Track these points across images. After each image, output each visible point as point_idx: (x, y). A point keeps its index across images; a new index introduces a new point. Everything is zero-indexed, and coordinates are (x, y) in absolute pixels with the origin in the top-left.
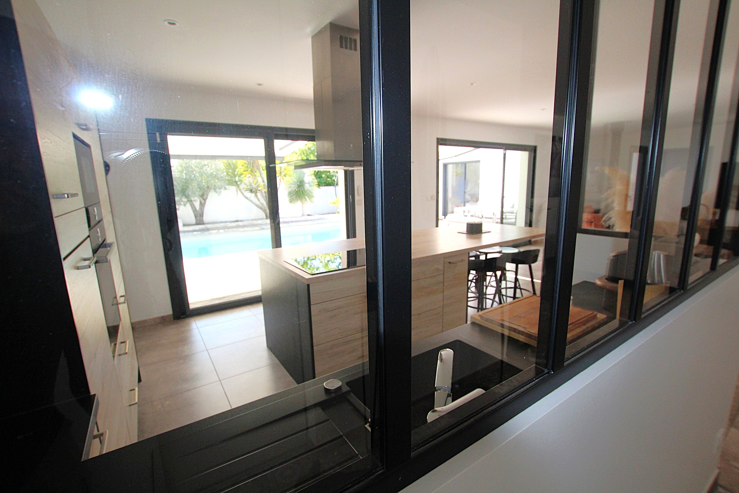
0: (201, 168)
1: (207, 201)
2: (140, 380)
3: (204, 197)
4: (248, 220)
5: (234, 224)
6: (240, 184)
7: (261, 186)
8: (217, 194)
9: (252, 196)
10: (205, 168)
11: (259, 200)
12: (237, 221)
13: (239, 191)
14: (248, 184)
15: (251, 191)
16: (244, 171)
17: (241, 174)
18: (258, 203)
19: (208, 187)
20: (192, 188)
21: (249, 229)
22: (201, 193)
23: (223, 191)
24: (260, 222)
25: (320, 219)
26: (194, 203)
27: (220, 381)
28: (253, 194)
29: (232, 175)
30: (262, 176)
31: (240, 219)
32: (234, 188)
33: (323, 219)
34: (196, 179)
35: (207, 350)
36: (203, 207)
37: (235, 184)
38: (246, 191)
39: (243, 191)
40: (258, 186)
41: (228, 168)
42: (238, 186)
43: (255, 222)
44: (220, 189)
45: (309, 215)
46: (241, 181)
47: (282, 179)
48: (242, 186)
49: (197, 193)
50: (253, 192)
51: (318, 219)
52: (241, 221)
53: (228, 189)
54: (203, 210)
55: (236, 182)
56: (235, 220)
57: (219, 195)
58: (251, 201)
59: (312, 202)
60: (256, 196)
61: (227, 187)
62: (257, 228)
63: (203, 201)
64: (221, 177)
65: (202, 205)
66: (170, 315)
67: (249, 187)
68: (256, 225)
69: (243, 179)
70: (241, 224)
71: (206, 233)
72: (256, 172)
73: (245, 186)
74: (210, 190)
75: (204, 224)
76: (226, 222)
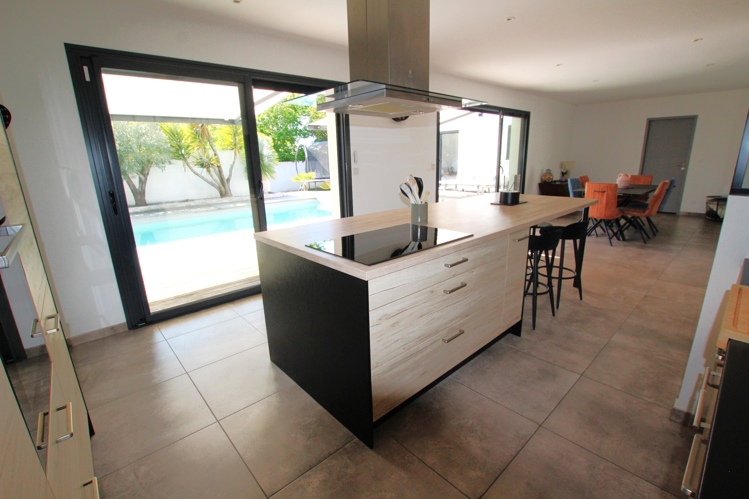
0: (138, 138)
1: (149, 177)
2: (92, 433)
3: (144, 172)
4: (200, 199)
5: (184, 204)
6: (188, 158)
7: (214, 160)
8: (160, 170)
9: (203, 171)
10: (143, 138)
11: (212, 176)
12: (187, 201)
13: (187, 167)
14: (198, 157)
15: (202, 165)
16: (192, 142)
17: (188, 147)
18: (210, 179)
19: (149, 161)
20: (129, 163)
21: (203, 209)
22: (140, 169)
23: (167, 165)
24: (214, 201)
25: (283, 197)
26: (132, 180)
27: (218, 421)
28: (205, 169)
29: (177, 147)
30: (214, 148)
31: (190, 198)
32: (180, 163)
33: (287, 196)
34: (133, 151)
35: (187, 373)
36: (144, 185)
37: (182, 157)
38: (196, 165)
39: (192, 166)
40: (210, 160)
41: (171, 138)
42: (185, 160)
43: (209, 202)
44: (163, 163)
45: (270, 193)
46: (189, 154)
47: (237, 152)
48: (190, 160)
49: (136, 168)
50: (205, 167)
51: (281, 197)
52: (192, 200)
53: (174, 164)
54: (145, 188)
55: (182, 155)
56: (184, 199)
57: (163, 171)
58: (203, 178)
59: (273, 178)
60: (209, 171)
61: (173, 161)
62: (213, 208)
63: (143, 178)
64: (164, 149)
65: (143, 183)
66: (124, 324)
67: (199, 161)
68: (210, 205)
69: (191, 152)
70: (192, 204)
71: (151, 215)
72: (206, 143)
73: (195, 160)
74: (151, 164)
75: (146, 205)
76: (172, 202)
